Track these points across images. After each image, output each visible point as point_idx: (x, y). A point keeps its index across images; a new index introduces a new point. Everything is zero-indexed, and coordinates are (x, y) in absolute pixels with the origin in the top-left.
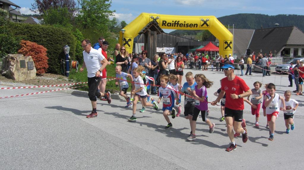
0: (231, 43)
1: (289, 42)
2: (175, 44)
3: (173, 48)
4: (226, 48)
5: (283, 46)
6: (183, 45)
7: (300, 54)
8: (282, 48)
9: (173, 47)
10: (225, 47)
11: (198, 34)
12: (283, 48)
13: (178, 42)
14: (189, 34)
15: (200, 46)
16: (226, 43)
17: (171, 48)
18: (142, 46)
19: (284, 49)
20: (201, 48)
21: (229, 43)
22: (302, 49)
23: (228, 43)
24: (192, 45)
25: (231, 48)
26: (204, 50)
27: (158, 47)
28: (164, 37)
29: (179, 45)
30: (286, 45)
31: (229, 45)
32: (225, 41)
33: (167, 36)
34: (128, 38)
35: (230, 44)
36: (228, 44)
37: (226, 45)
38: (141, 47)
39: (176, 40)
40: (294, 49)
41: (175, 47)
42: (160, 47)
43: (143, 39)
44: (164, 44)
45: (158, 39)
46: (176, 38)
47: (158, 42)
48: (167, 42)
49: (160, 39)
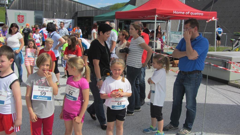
2: (73, 14)
3: (70, 21)
6: (84, 16)
9: (70, 19)
13: (77, 12)
17: (67, 21)
18: (18, 14)
27: (45, 18)
29: (79, 16)
38: (17, 17)
39: (75, 8)
41: (73, 19)
42: (48, 17)
43: (19, 4)
44: (55, 14)
45: (46, 5)
46: (74, 5)
47: (46, 9)
48: (60, 11)
49: (48, 4)
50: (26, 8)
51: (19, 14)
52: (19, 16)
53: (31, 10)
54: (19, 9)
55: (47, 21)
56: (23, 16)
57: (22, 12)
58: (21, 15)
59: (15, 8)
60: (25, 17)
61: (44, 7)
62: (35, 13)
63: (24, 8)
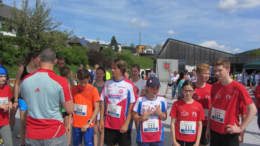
27: (187, 65)
28: (196, 51)
33: (201, 50)
38: (164, 65)
39: (215, 56)
42: (190, 64)
43: (166, 54)
44: (196, 61)
45: (188, 54)
46: (214, 53)
47: (188, 57)
48: (200, 59)
49: (190, 53)
50: (172, 57)
51: (166, 63)
52: (166, 64)
53: (176, 59)
54: (166, 58)
55: (189, 68)
56: (169, 64)
57: (168, 61)
58: (167, 63)
59: (163, 58)
60: (170, 65)
61: (187, 56)
62: (179, 61)
63: (170, 57)
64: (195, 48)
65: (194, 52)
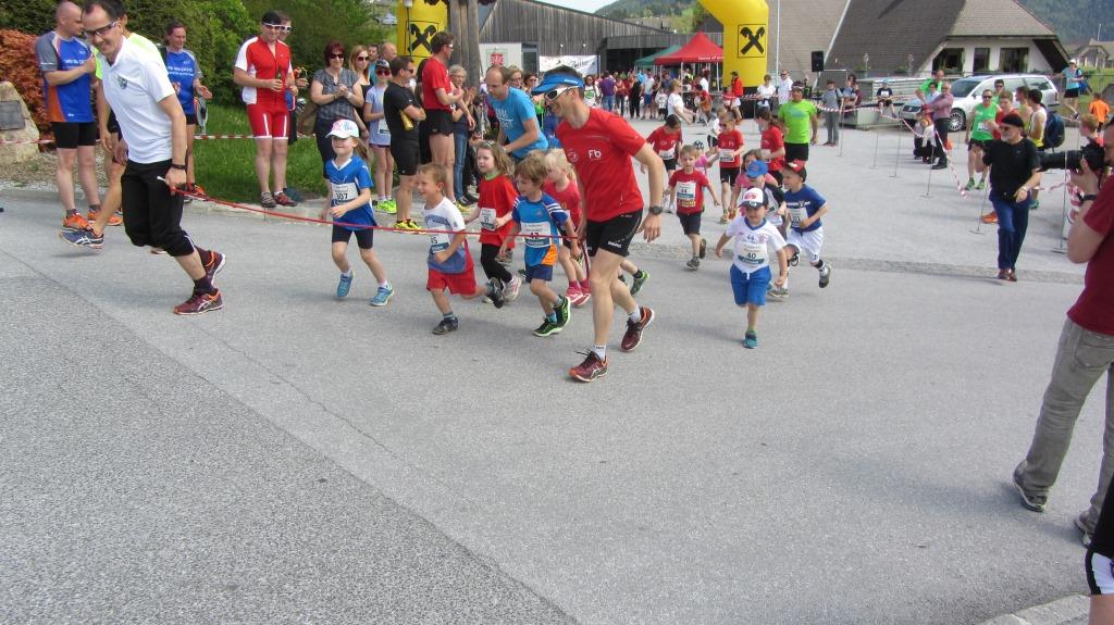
0: (761, 31)
1: (960, 28)
2: (598, 43)
3: (592, 58)
4: (745, 50)
5: (940, 43)
6: (621, 47)
7: (994, 63)
8: (937, 46)
9: (593, 54)
10: (741, 48)
11: (684, 13)
12: (941, 49)
13: (606, 38)
14: (656, 13)
15: (669, 47)
16: (746, 32)
17: (585, 59)
18: (492, 52)
19: (944, 52)
20: (672, 52)
21: (754, 34)
22: (1002, 49)
23: (750, 33)
24: (649, 46)
25: (761, 50)
26: (680, 60)
27: (543, 54)
29: (609, 47)
30: (949, 38)
31: (754, 41)
32: (741, 28)
34: (426, 26)
35: (757, 36)
36: (751, 37)
37: (747, 41)
38: (489, 58)
39: (601, 32)
40: (976, 49)
41: (597, 54)
42: (549, 54)
43: (494, 32)
44: (562, 46)
45: (544, 30)
46: (600, 24)
47: (543, 38)
48: (570, 40)
49: (548, 27)
50: (506, 39)
51: (494, 52)
52: (493, 55)
53: (515, 41)
54: (494, 41)
55: (546, 61)
56: (500, 55)
57: (499, 47)
58: (497, 52)
59: (485, 40)
60: (504, 57)
61: (540, 34)
62: (524, 46)
64: (556, 14)
65: (556, 23)
